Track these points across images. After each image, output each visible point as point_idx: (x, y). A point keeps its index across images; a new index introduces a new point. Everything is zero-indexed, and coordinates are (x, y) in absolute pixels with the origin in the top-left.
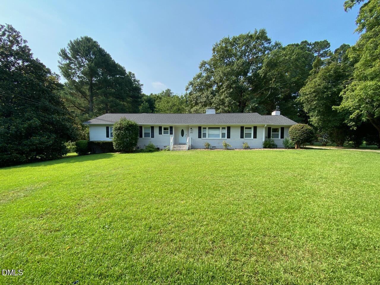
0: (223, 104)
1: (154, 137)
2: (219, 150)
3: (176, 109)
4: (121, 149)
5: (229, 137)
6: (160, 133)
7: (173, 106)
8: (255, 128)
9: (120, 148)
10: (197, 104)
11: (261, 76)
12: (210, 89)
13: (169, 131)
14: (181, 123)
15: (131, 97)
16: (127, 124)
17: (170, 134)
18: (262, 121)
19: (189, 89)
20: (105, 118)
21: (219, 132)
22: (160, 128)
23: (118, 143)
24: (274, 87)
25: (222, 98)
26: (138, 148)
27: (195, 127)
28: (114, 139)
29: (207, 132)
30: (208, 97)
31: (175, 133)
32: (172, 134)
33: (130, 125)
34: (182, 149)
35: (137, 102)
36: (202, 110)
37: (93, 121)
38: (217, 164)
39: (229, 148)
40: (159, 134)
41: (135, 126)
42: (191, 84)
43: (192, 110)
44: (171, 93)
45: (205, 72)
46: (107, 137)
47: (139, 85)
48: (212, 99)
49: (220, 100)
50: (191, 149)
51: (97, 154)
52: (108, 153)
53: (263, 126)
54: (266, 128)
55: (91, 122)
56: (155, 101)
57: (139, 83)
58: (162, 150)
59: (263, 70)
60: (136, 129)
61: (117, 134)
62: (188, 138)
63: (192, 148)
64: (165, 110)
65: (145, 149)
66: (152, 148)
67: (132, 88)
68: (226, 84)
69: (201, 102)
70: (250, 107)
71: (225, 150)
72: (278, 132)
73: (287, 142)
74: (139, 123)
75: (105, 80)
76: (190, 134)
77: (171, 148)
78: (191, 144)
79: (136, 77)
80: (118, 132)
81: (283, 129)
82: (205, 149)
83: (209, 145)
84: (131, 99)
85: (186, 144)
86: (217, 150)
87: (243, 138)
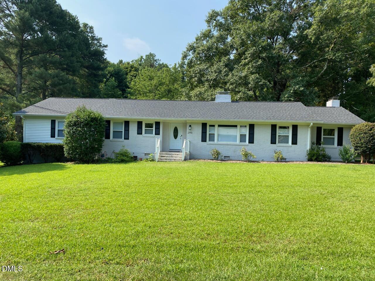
0: (246, 84)
1: (128, 139)
2: (234, 162)
3: (165, 91)
4: (77, 156)
5: (251, 141)
6: (140, 132)
7: (160, 85)
8: (295, 128)
9: (75, 155)
10: (200, 82)
11: (311, 39)
12: (224, 59)
13: (154, 129)
14: (174, 117)
15: (87, 67)
16: (88, 117)
17: (156, 134)
18: (306, 116)
19: (188, 58)
20: (48, 106)
21: (236, 133)
22: (140, 124)
23: (73, 146)
24: (332, 58)
25: (243, 74)
26: (103, 156)
27: (196, 123)
28: (66, 140)
29: (217, 131)
30: (221, 71)
31: (163, 133)
32: (159, 134)
33: (92, 118)
34: (175, 158)
35: (96, 76)
36: (210, 94)
37: (31, 110)
38: (227, 179)
39: (251, 159)
40: (138, 134)
41: (100, 120)
42: (192, 48)
43: (192, 93)
44: (156, 60)
45: (216, 28)
46: (52, 137)
47: (100, 46)
48: (227, 75)
49: (241, 78)
50: (190, 159)
51: (34, 164)
52: (53, 163)
53: (308, 125)
54: (312, 128)
55: (26, 112)
56: (127, 74)
57: (100, 43)
58: (141, 160)
59: (314, 30)
60: (101, 126)
61: (71, 132)
62: (185, 142)
63: (191, 157)
64: (146, 93)
65: (114, 157)
66: (126, 156)
67: (89, 53)
68: (251, 51)
69: (207, 80)
70: (292, 91)
71: (245, 162)
72: (334, 135)
73: (346, 151)
74: (106, 115)
75: (46, 40)
76: (188, 135)
77: (157, 157)
78: (189, 152)
79: (95, 32)
80: (72, 129)
81: (341, 130)
82: (213, 160)
83: (218, 154)
84: (86, 70)
85: (182, 152)
86: (231, 162)
87: (275, 143)
